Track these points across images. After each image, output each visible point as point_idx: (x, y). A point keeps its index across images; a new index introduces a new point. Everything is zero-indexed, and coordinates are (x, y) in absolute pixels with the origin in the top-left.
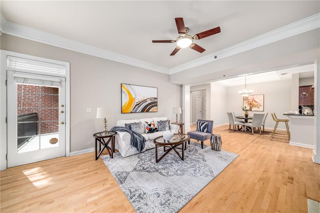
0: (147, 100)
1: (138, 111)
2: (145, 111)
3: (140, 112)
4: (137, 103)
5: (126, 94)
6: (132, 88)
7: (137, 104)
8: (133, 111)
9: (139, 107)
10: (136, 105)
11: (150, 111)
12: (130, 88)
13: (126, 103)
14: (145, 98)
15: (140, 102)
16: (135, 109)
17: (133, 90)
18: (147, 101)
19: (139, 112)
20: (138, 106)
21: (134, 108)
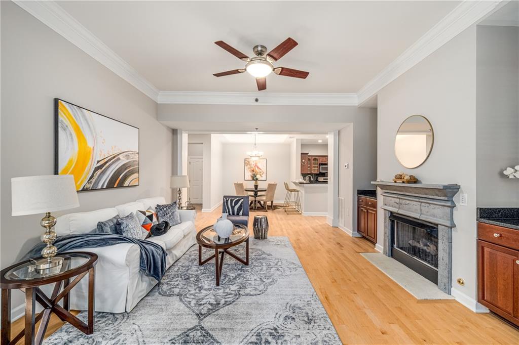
0: (120, 156)
1: (99, 187)
2: (115, 186)
3: (105, 187)
4: (98, 162)
5: (71, 134)
6: (86, 120)
7: (99, 165)
8: (88, 186)
9: (103, 173)
10: (97, 169)
11: (126, 184)
12: (81, 119)
13: (71, 161)
14: (117, 152)
15: (106, 160)
16: (93, 181)
17: (89, 126)
18: (119, 159)
19: (102, 189)
20: (100, 171)
21: (92, 177)
